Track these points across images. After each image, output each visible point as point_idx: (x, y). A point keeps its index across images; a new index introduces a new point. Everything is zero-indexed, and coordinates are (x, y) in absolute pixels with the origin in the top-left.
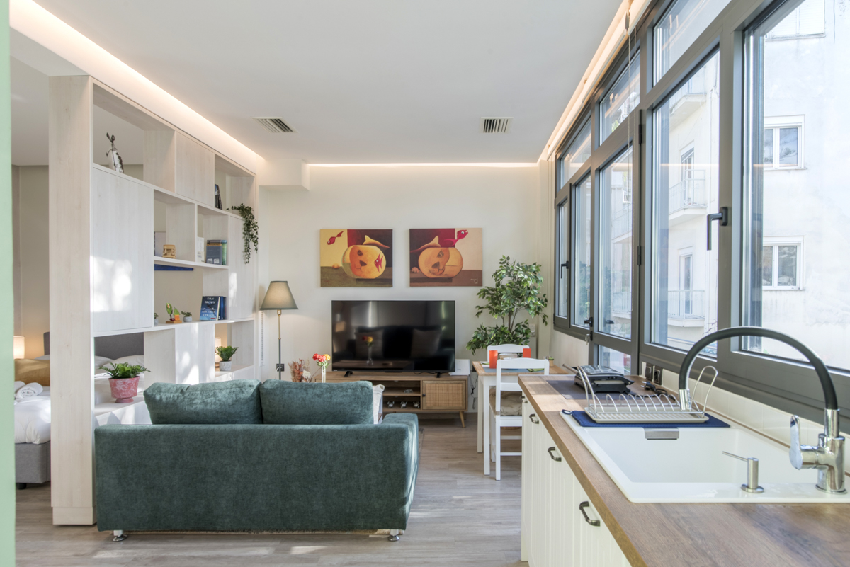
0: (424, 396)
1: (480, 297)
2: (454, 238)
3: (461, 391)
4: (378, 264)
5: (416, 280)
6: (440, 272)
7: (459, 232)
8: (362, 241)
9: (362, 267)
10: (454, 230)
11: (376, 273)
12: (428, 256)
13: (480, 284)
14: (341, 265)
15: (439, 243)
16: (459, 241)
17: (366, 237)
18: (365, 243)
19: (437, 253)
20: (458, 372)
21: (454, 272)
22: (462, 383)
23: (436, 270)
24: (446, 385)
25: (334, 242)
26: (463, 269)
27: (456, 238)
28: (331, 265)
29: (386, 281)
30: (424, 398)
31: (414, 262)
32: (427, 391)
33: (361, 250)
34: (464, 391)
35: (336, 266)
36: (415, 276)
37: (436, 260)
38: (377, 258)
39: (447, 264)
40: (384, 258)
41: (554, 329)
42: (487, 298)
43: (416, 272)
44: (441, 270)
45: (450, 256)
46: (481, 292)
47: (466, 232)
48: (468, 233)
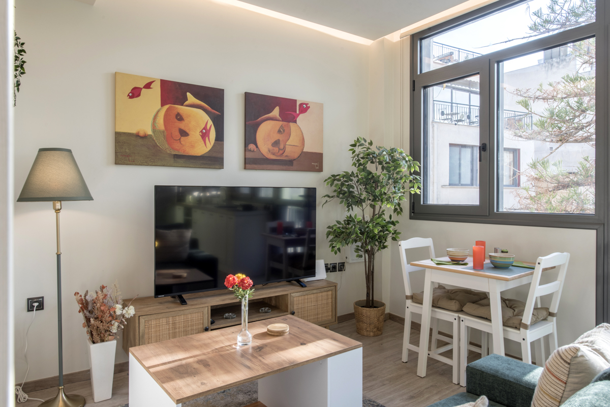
1: (328, 183)
2: (296, 112)
3: (330, 301)
4: (205, 135)
5: (252, 162)
6: (281, 152)
7: (301, 105)
8: (182, 101)
9: (183, 139)
10: (295, 101)
11: (202, 148)
12: (266, 131)
13: (320, 169)
14: (150, 132)
16: (301, 116)
17: (188, 94)
18: (186, 103)
19: (278, 128)
20: (318, 277)
21: (295, 154)
23: (276, 149)
25: (139, 95)
26: (305, 150)
27: (298, 112)
28: (134, 131)
29: (214, 160)
31: (250, 137)
32: (295, 307)
33: (181, 112)
34: (334, 299)
35: (142, 134)
36: (249, 155)
37: (277, 137)
38: (203, 126)
39: (287, 143)
40: (213, 128)
41: (411, 218)
42: (336, 185)
43: (252, 150)
44: (281, 150)
45: (291, 133)
46: (329, 178)
47: (308, 105)
48: (309, 107)
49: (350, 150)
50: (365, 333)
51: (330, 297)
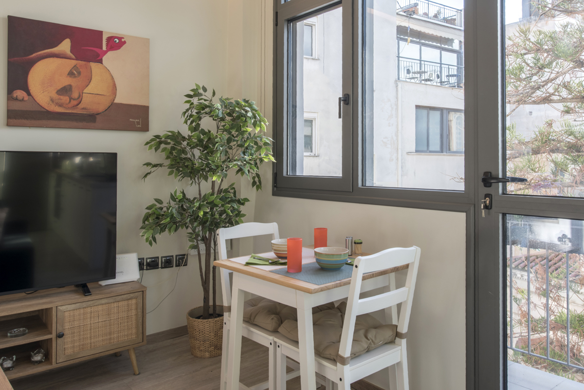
0: (60, 336)
1: (150, 148)
2: (101, 48)
3: (134, 312)
5: (21, 115)
6: (74, 103)
7: (110, 39)
10: (100, 33)
12: (47, 72)
13: (144, 127)
15: (71, 51)
16: (110, 53)
19: (68, 70)
20: (120, 279)
21: (101, 106)
22: (136, 298)
23: (65, 99)
24: (105, 307)
26: (116, 101)
27: (104, 48)
30: (60, 340)
31: (17, 79)
32: (67, 326)
34: (140, 311)
36: (17, 106)
37: (66, 81)
39: (84, 92)
41: (274, 194)
42: (164, 150)
43: (20, 98)
44: (74, 99)
45: (93, 77)
46: (152, 140)
47: (123, 40)
48: (125, 42)
49: (187, 102)
50: (199, 354)
51: (134, 307)
